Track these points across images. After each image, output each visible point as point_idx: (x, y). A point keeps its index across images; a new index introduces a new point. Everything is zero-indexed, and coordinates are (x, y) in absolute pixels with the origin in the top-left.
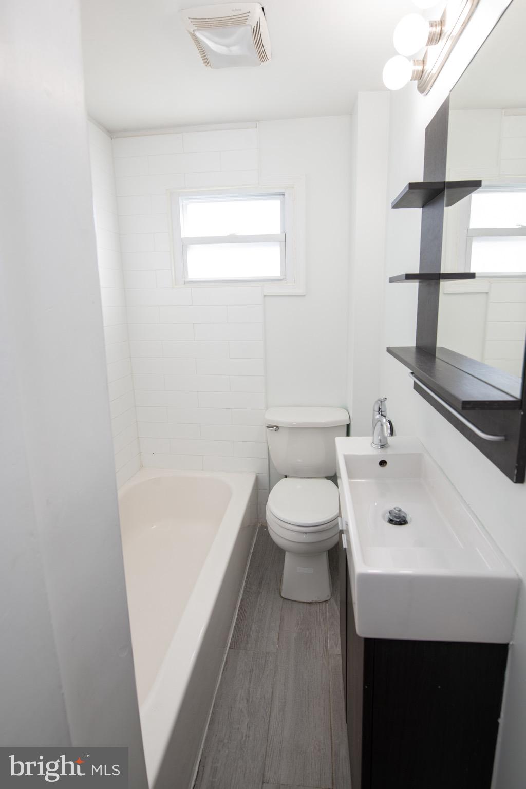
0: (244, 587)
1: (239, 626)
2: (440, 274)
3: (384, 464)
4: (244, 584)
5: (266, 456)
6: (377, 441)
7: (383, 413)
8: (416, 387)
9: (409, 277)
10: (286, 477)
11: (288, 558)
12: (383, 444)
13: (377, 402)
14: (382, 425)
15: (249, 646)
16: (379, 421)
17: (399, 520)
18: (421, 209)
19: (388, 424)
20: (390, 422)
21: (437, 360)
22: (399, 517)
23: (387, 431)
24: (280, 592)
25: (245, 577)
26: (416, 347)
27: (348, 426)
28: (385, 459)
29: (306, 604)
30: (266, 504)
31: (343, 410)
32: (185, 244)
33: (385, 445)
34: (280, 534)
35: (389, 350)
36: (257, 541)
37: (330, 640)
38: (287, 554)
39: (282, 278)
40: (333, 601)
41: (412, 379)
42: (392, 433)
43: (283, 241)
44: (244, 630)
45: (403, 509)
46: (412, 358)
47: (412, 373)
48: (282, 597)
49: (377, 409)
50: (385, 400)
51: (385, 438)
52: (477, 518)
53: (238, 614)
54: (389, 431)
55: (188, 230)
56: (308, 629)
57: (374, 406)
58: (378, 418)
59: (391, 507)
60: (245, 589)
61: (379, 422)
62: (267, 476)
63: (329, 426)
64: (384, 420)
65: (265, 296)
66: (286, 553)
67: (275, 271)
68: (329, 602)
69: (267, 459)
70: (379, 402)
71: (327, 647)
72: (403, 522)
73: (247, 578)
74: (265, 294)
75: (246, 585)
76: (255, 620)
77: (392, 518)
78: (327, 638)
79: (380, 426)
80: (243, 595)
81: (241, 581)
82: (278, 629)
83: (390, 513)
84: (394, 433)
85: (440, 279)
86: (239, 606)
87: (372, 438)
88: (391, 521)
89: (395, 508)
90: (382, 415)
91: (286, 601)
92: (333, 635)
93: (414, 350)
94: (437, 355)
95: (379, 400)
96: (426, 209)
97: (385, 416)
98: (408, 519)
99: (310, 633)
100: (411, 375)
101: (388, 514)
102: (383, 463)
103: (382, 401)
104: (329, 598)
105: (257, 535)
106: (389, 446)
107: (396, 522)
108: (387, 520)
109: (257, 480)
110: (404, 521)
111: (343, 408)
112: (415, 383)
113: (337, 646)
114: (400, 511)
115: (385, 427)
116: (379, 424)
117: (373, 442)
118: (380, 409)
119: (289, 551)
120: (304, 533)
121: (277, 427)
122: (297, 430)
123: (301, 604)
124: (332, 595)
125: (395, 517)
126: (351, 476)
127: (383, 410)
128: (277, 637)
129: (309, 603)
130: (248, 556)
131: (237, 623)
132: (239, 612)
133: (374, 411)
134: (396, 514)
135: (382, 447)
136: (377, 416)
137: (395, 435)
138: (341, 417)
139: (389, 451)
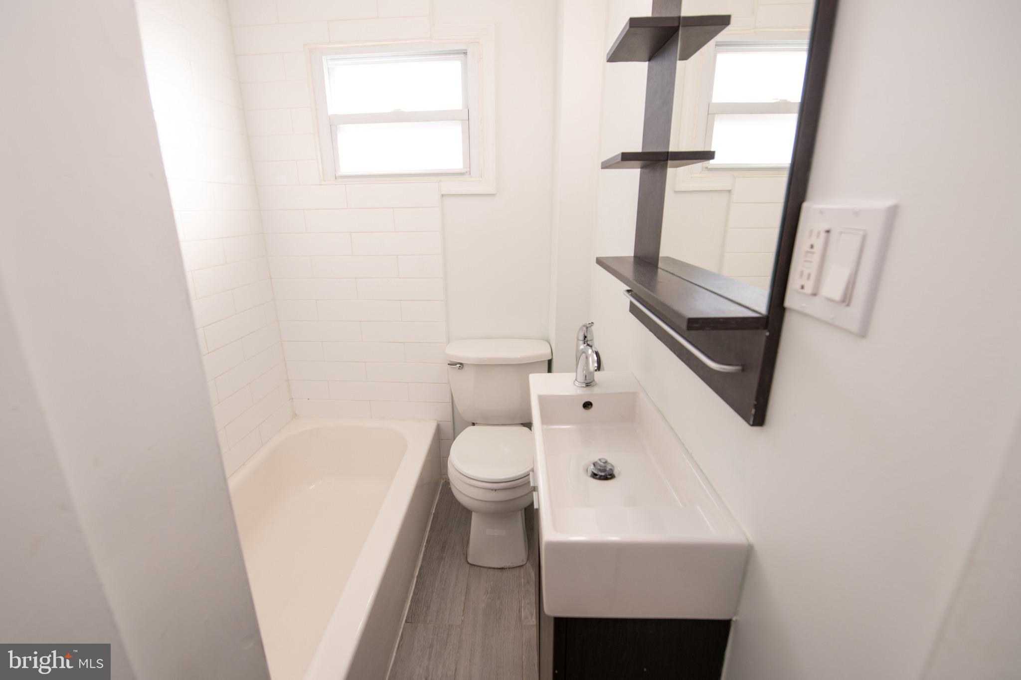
0: (424, 553)
1: (418, 596)
2: (668, 152)
3: (590, 406)
4: (423, 549)
5: (449, 399)
6: (581, 378)
7: (589, 343)
8: (633, 310)
9: (627, 157)
10: (474, 424)
11: (475, 519)
12: (588, 381)
13: (581, 329)
14: (587, 358)
15: (429, 618)
16: (584, 352)
17: (604, 474)
18: (647, 63)
19: (595, 355)
20: (597, 354)
21: (659, 271)
22: (604, 471)
23: (593, 365)
24: (467, 558)
25: (425, 541)
26: (635, 257)
27: (550, 362)
28: (590, 401)
29: (496, 570)
30: (448, 457)
31: (545, 342)
32: (333, 125)
33: (590, 383)
34: (464, 493)
35: (600, 262)
36: (440, 501)
37: (524, 609)
38: (474, 516)
39: (464, 171)
40: (528, 565)
41: (628, 299)
42: (599, 368)
43: (466, 119)
44: (423, 601)
45: (609, 461)
46: (628, 271)
47: (628, 291)
48: (468, 563)
49: (582, 338)
50: (591, 326)
51: (592, 374)
52: (702, 471)
53: (416, 584)
54: (596, 365)
55: (335, 105)
56: (499, 598)
57: (578, 334)
58: (582, 349)
59: (595, 458)
60: (425, 555)
61: (584, 354)
62: (451, 424)
63: (526, 362)
64: (590, 351)
65: (443, 195)
66: (473, 513)
67: (457, 163)
68: (524, 567)
69: (451, 404)
70: (585, 328)
71: (520, 617)
72: (609, 477)
73: (427, 542)
74: (443, 193)
75: (426, 551)
76: (436, 590)
77: (596, 472)
78: (520, 607)
79: (585, 358)
80: (423, 562)
81: (420, 546)
82: (463, 599)
83: (594, 465)
84: (601, 367)
85: (667, 160)
86: (417, 575)
87: (575, 373)
88: (594, 476)
89: (600, 460)
90: (588, 345)
91: (473, 567)
92: (528, 604)
93: (632, 260)
94: (660, 265)
95: (584, 326)
96: (653, 63)
97: (591, 346)
98: (616, 473)
99: (501, 603)
100: (626, 294)
101: (592, 467)
102: (587, 405)
103: (588, 327)
104: (524, 563)
105: (440, 493)
106: (596, 384)
107: (601, 476)
108: (590, 473)
109: (439, 430)
110: (611, 475)
111: (544, 340)
112: (631, 303)
113: (532, 615)
114: (606, 462)
115: (590, 359)
116: (583, 356)
117: (576, 380)
118: (585, 337)
119: (475, 512)
120: (492, 490)
121: (461, 364)
122: (485, 367)
123: (492, 569)
124: (528, 560)
125: (600, 470)
126: (545, 420)
127: (588, 338)
128: (462, 608)
129: (500, 569)
130: (428, 517)
131: (415, 594)
132: (417, 582)
133: (578, 340)
134: (600, 466)
135: (588, 385)
136: (582, 347)
137: (603, 370)
138: (541, 351)
139: (596, 390)
